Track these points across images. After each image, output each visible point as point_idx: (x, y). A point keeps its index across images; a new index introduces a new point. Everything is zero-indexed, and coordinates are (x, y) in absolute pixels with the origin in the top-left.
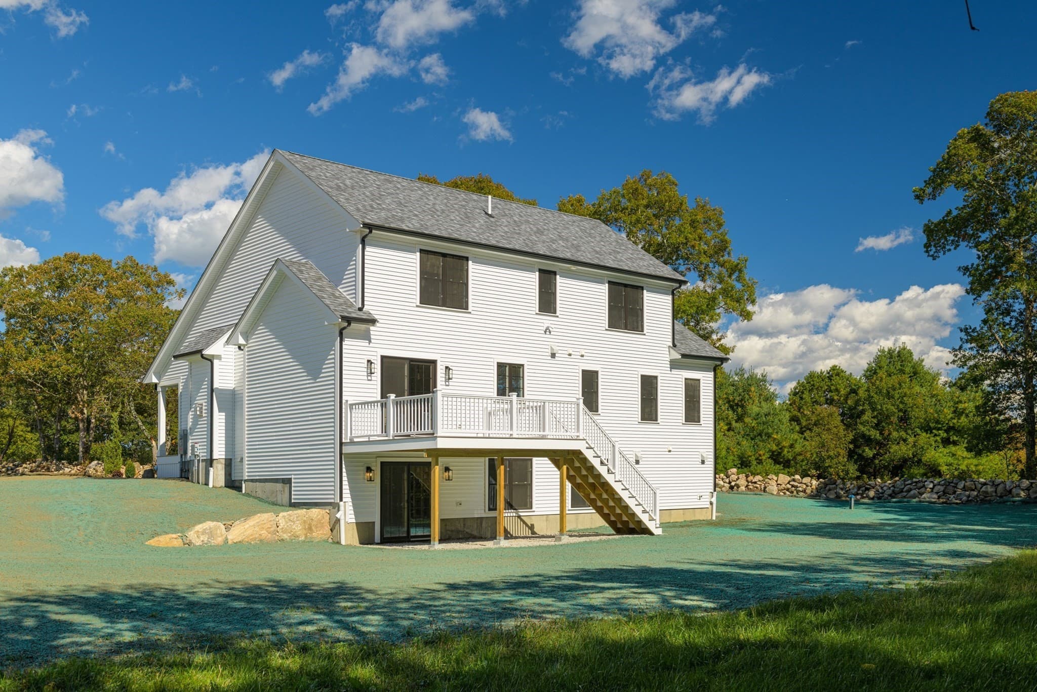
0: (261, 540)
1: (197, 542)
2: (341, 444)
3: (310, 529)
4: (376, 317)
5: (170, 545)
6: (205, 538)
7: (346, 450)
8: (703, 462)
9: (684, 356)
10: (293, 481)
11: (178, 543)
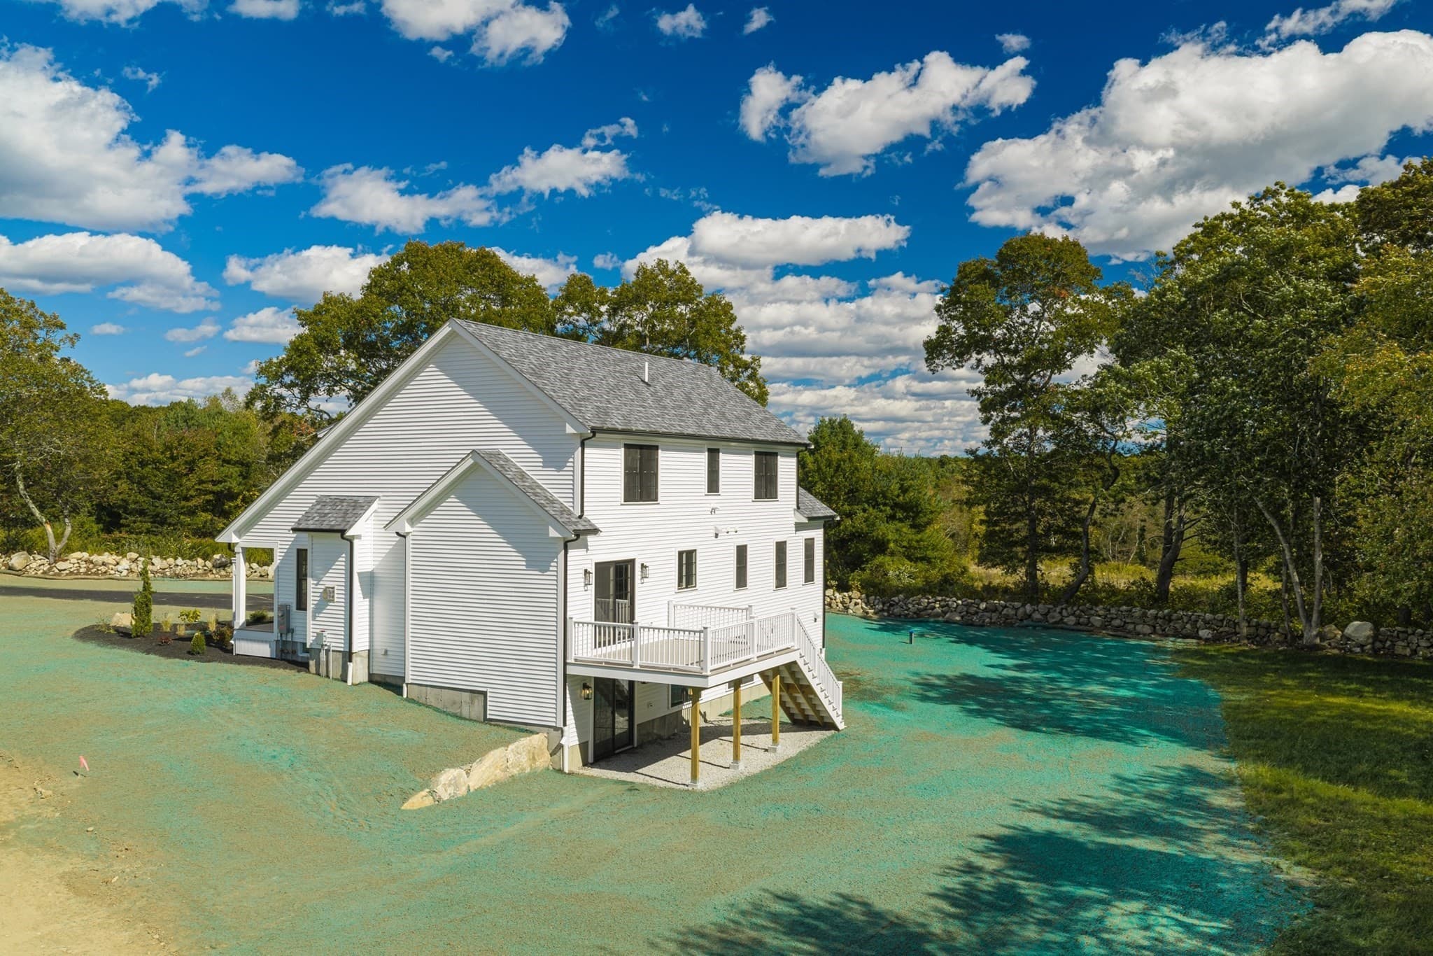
0: (497, 782)
1: (445, 797)
2: (565, 664)
3: (534, 758)
4: (598, 526)
5: (423, 806)
6: (451, 790)
7: (571, 670)
8: (815, 620)
9: (810, 519)
10: (489, 694)
11: (429, 801)
